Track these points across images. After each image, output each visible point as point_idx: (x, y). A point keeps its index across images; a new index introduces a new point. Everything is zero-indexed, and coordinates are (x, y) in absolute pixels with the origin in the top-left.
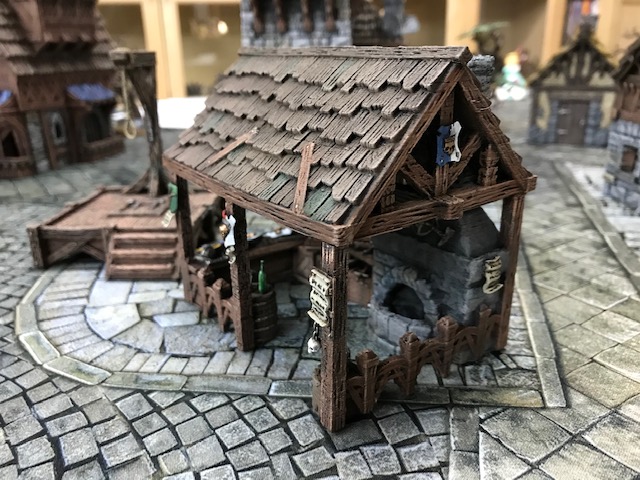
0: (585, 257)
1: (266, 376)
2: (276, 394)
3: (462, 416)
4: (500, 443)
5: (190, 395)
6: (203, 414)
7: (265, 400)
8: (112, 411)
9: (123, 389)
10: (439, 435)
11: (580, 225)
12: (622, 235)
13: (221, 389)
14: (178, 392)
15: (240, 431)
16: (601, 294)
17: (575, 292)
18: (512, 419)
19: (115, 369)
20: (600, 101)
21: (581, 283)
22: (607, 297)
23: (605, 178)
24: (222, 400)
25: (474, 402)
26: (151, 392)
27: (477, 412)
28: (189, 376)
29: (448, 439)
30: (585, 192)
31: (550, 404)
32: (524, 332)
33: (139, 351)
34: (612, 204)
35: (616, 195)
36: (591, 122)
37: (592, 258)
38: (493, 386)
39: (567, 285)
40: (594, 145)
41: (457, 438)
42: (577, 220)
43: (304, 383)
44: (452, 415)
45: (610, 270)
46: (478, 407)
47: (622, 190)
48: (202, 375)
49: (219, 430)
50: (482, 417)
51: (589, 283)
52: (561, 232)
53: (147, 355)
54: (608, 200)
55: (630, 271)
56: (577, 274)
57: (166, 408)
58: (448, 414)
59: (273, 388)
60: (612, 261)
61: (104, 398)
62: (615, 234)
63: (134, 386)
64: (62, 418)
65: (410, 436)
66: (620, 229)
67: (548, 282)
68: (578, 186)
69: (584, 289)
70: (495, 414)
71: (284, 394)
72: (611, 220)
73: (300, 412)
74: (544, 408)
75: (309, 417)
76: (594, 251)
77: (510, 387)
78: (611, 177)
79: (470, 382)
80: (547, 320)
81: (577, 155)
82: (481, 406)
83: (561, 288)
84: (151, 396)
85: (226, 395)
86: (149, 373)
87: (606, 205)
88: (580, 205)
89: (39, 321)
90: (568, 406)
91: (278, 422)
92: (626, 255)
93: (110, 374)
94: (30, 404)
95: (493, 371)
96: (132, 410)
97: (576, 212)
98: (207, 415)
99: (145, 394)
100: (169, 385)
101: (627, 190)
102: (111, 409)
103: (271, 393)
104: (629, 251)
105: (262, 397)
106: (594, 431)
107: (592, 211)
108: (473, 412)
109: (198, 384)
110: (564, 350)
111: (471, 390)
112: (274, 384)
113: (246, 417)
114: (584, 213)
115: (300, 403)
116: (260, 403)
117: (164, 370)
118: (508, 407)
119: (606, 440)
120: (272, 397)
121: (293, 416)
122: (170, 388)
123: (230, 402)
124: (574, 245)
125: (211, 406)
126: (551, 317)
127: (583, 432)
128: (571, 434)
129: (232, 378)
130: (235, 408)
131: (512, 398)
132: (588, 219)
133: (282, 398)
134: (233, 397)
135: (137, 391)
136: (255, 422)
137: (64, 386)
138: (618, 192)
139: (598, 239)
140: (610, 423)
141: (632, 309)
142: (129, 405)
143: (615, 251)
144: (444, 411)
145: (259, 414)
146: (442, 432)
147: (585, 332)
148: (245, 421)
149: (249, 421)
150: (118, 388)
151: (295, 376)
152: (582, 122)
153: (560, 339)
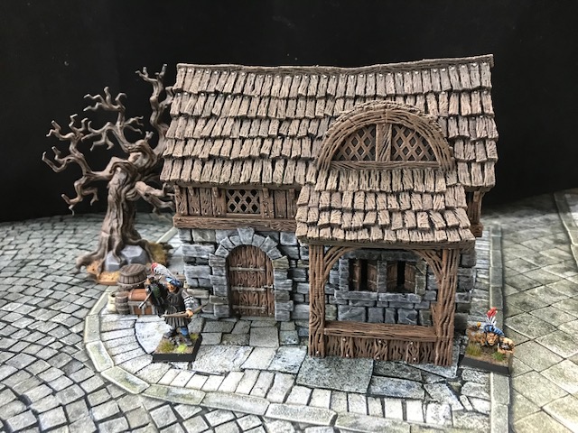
13: (230, 407)
28: (207, 392)
48: (217, 391)
64: (111, 421)
84: (176, 408)
86: (177, 387)
89: (101, 332)
94: (89, 407)
100: (191, 399)
109: (213, 401)
122: (191, 402)
134: (237, 415)
137: (115, 393)
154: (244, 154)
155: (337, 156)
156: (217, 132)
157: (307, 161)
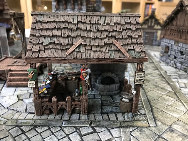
0: (156, 78)
1: (61, 119)
2: (65, 125)
3: (125, 131)
4: (137, 139)
5: (36, 127)
6: (40, 133)
7: (61, 128)
8: (8, 134)
9: (12, 125)
10: (118, 137)
11: (154, 69)
12: (166, 72)
14: (31, 126)
15: (53, 139)
16: (162, 90)
17: (155, 89)
18: (140, 131)
19: (9, 118)
20: (157, 33)
21: (156, 86)
22: (164, 90)
23: (160, 55)
24: (47, 128)
25: (128, 125)
26: (22, 126)
27: (129, 129)
29: (121, 139)
30: (154, 59)
31: (151, 125)
32: (141, 102)
33: (18, 112)
34: (162, 62)
35: (163, 60)
36: (155, 39)
37: (159, 79)
38: (133, 120)
39: (152, 87)
40: (155, 45)
41: (124, 138)
42: (153, 67)
43: (74, 121)
44: (122, 131)
45: (164, 82)
46: (129, 127)
47: (165, 59)
49: (46, 139)
50: (131, 131)
51: (158, 86)
52: (149, 71)
53: (21, 113)
54: (161, 61)
55: (169, 83)
56: (154, 84)
57: (27, 132)
58: (120, 130)
59: (64, 123)
60: (164, 80)
61: (5, 129)
62: (164, 72)
63: (15, 124)
65: (109, 138)
66: (165, 70)
67: (147, 86)
68: (152, 57)
69: (157, 88)
70: (135, 129)
71: (67, 126)
72: (162, 67)
73: (73, 131)
74: (149, 127)
75: (76, 133)
76: (159, 76)
77: (138, 120)
78: (162, 55)
79: (126, 119)
80: (147, 98)
81: (151, 48)
82: (130, 127)
83: (150, 88)
85: (48, 126)
87: (160, 63)
88: (153, 63)
90: (156, 126)
91: (65, 135)
92: (168, 78)
93: (7, 120)
95: (133, 115)
96: (15, 133)
97: (152, 65)
98: (41, 134)
99: (20, 127)
101: (166, 59)
102: (7, 133)
103: (63, 125)
104: (168, 77)
105: (60, 127)
106: (165, 134)
107: (157, 64)
108: (128, 129)
110: (153, 108)
111: (127, 122)
112: (64, 122)
113: (55, 134)
114: (155, 65)
115: (73, 128)
116: (59, 129)
117: (26, 118)
118: (139, 127)
119: (169, 137)
120: (63, 126)
121: (71, 133)
123: (49, 129)
124: (153, 75)
125: (43, 130)
126: (149, 97)
127: (162, 135)
128: (158, 135)
129: (50, 120)
130: (51, 131)
131: (139, 124)
132: (156, 67)
133: (67, 127)
135: (16, 126)
136: (58, 136)
138: (163, 59)
139: (160, 73)
140: (169, 131)
141: (171, 94)
142: (14, 132)
143: (164, 76)
144: (119, 129)
145: (59, 132)
146: (119, 136)
147: (159, 102)
148: (55, 135)
149: (56, 135)
150: (10, 125)
151: (71, 119)
152: (152, 39)
153: (152, 104)
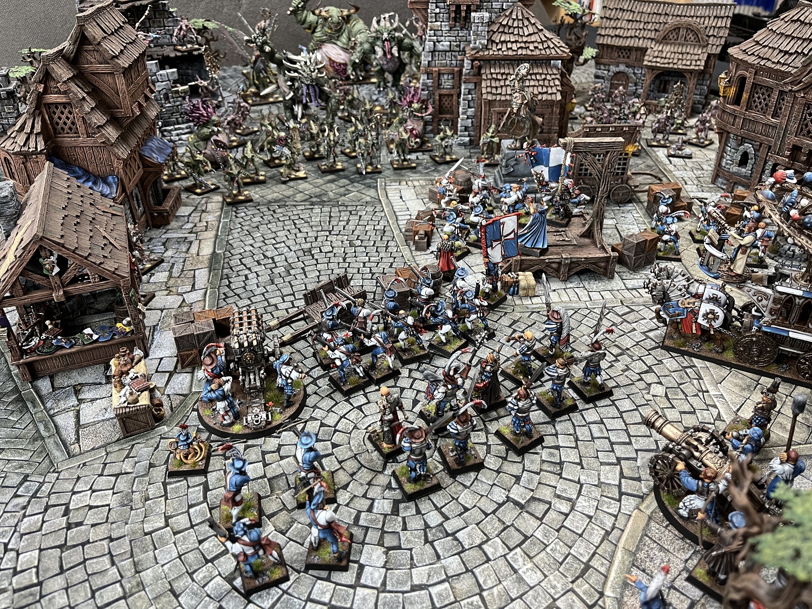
154: (628, 35)
155: (664, 38)
156: (619, 26)
157: (652, 39)
